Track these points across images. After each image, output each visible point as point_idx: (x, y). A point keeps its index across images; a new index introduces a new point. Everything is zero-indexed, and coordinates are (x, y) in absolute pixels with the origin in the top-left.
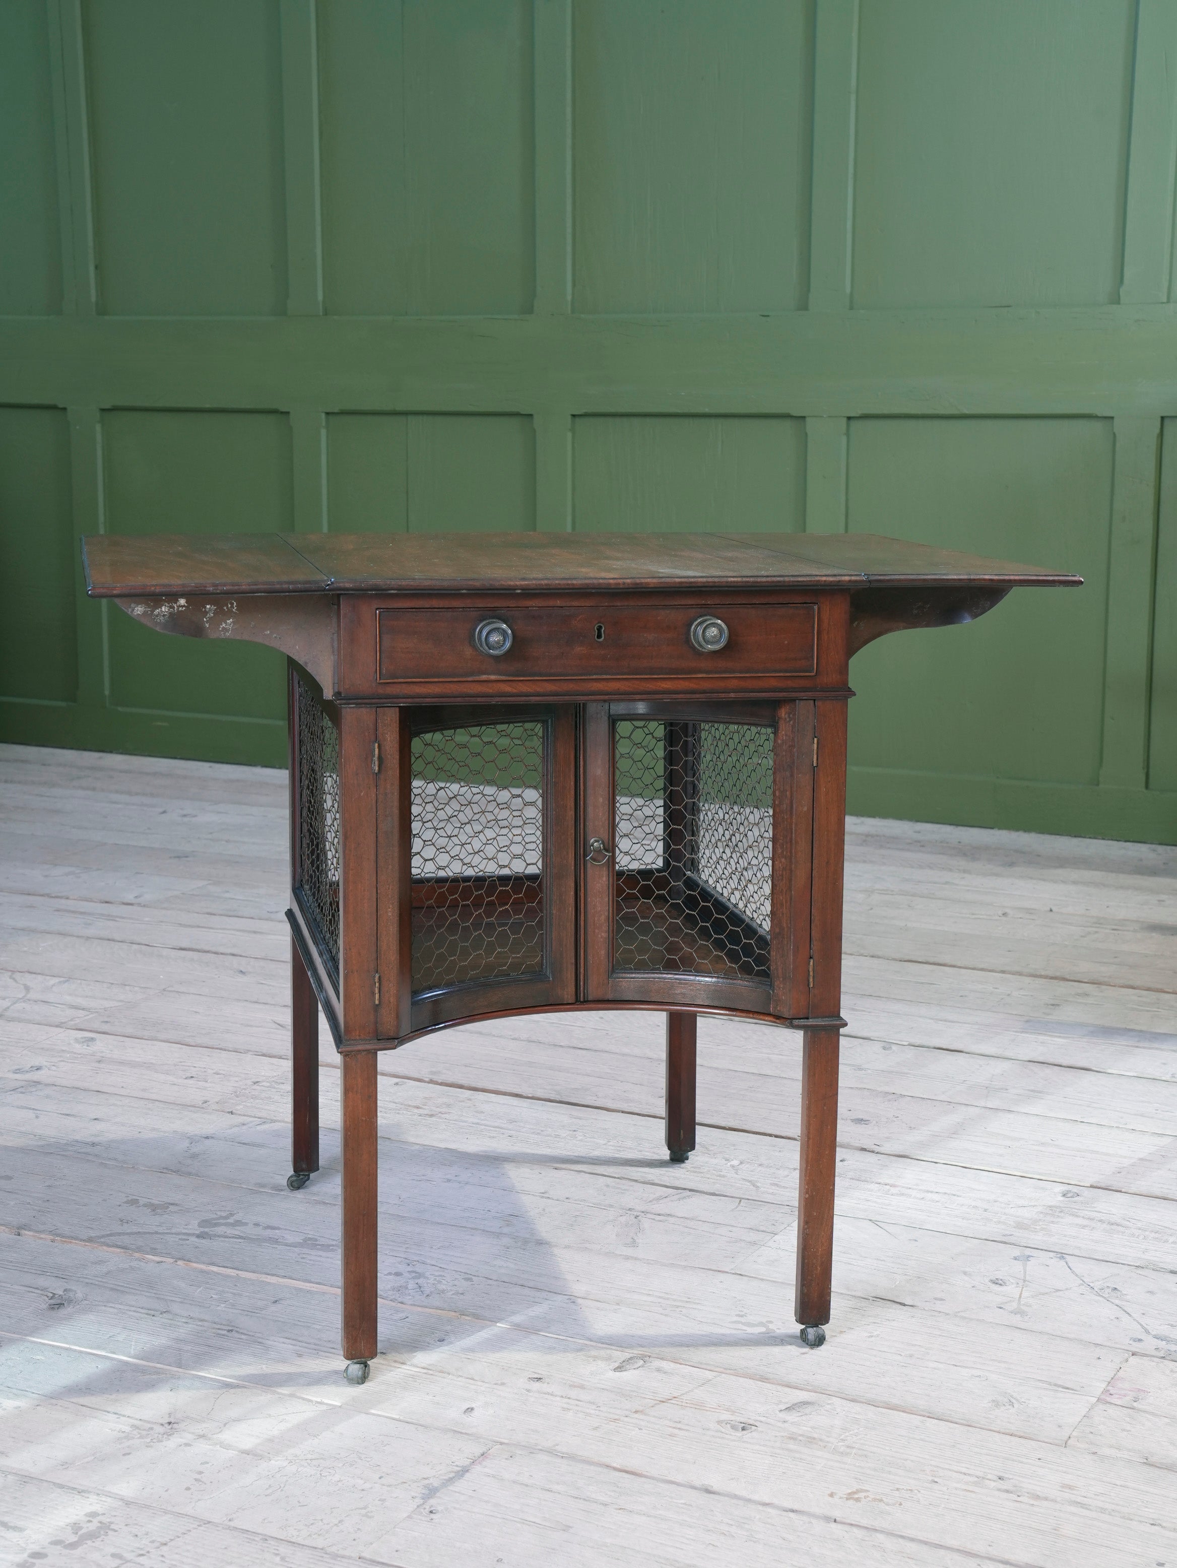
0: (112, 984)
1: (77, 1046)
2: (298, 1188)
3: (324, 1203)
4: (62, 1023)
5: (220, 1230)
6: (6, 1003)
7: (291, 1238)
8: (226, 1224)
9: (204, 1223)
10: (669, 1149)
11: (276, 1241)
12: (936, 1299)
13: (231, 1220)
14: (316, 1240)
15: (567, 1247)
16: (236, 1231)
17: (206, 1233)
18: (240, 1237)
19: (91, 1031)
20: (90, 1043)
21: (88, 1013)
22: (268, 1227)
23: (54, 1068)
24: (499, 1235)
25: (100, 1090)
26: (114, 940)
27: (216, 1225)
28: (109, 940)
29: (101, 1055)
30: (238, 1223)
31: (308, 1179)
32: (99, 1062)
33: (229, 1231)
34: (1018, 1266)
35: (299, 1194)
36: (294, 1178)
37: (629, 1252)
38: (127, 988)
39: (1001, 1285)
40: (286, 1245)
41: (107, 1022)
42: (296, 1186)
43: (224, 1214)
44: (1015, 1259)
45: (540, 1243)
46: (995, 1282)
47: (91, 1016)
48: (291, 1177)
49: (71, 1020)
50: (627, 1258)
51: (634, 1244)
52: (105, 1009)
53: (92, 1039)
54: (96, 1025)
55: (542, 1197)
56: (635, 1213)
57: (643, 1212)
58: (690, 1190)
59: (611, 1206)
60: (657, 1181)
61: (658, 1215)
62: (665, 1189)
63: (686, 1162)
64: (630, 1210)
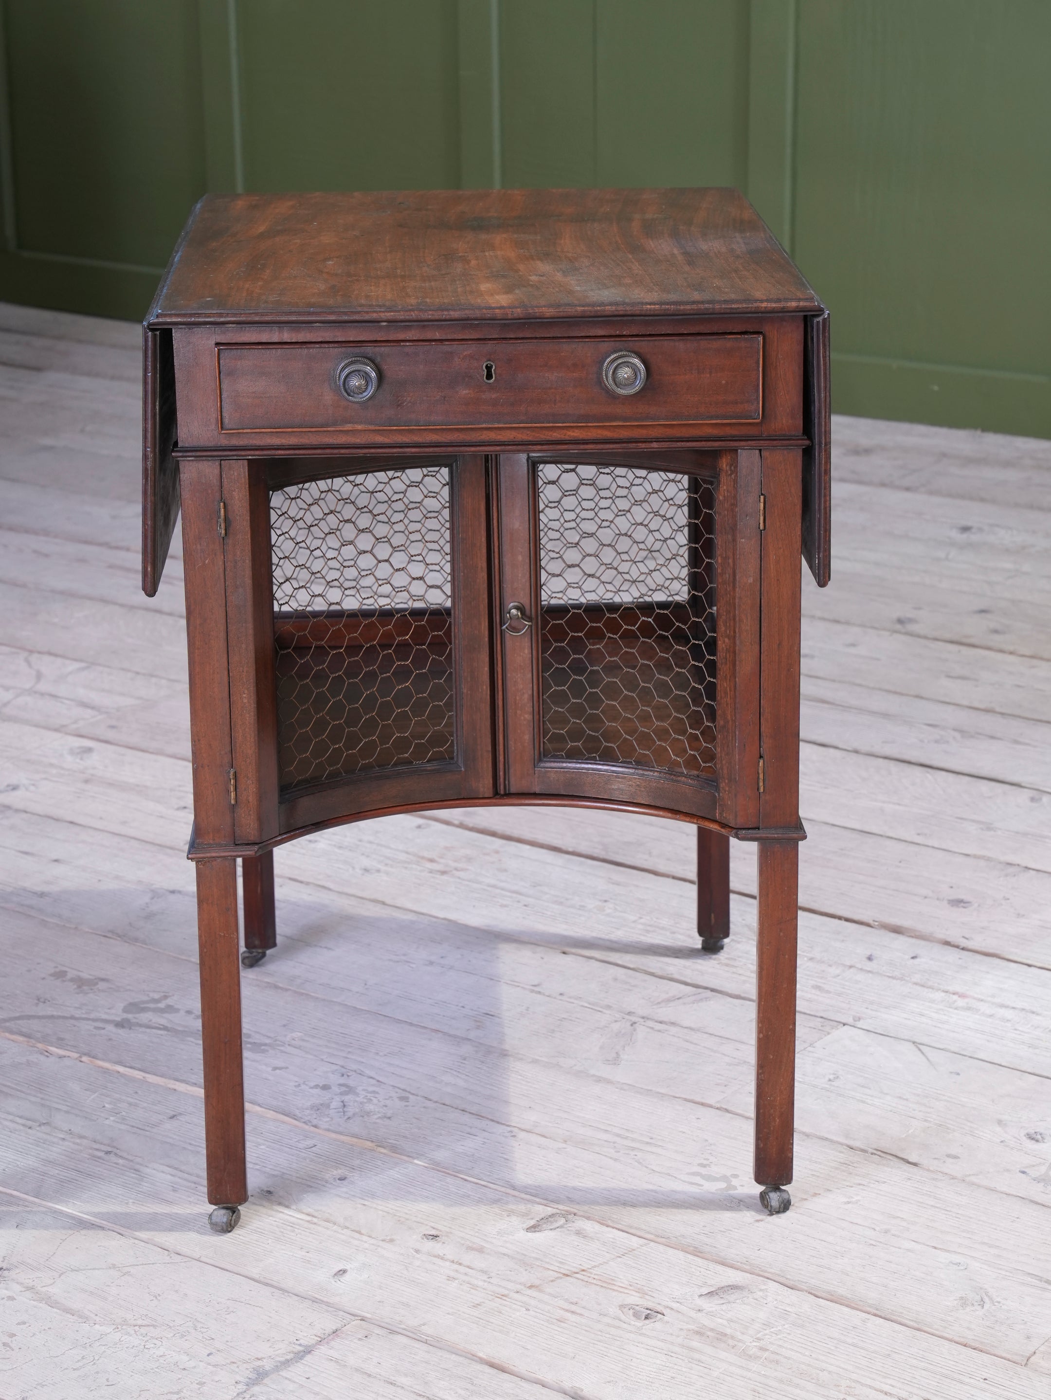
1: (69, 758)
4: (64, 726)
5: (144, 1017)
6: (7, 696)
8: (155, 1010)
9: (130, 1007)
13: (162, 1005)
16: (165, 1020)
17: (129, 1020)
18: (165, 1028)
19: (92, 738)
20: (84, 756)
23: (32, 788)
24: (461, 1041)
25: (75, 821)
27: (144, 1010)
29: (92, 772)
30: (169, 1009)
31: (262, 956)
32: (86, 781)
33: (155, 1019)
35: (251, 974)
37: (605, 1071)
42: (248, 963)
43: (156, 996)
49: (75, 722)
50: (600, 1080)
51: (615, 1061)
53: (89, 750)
55: (532, 991)
56: (634, 1019)
57: (643, 1018)
58: (713, 990)
59: (609, 1007)
60: (676, 976)
61: (661, 1022)
62: (682, 987)
63: (722, 951)
64: (629, 1014)
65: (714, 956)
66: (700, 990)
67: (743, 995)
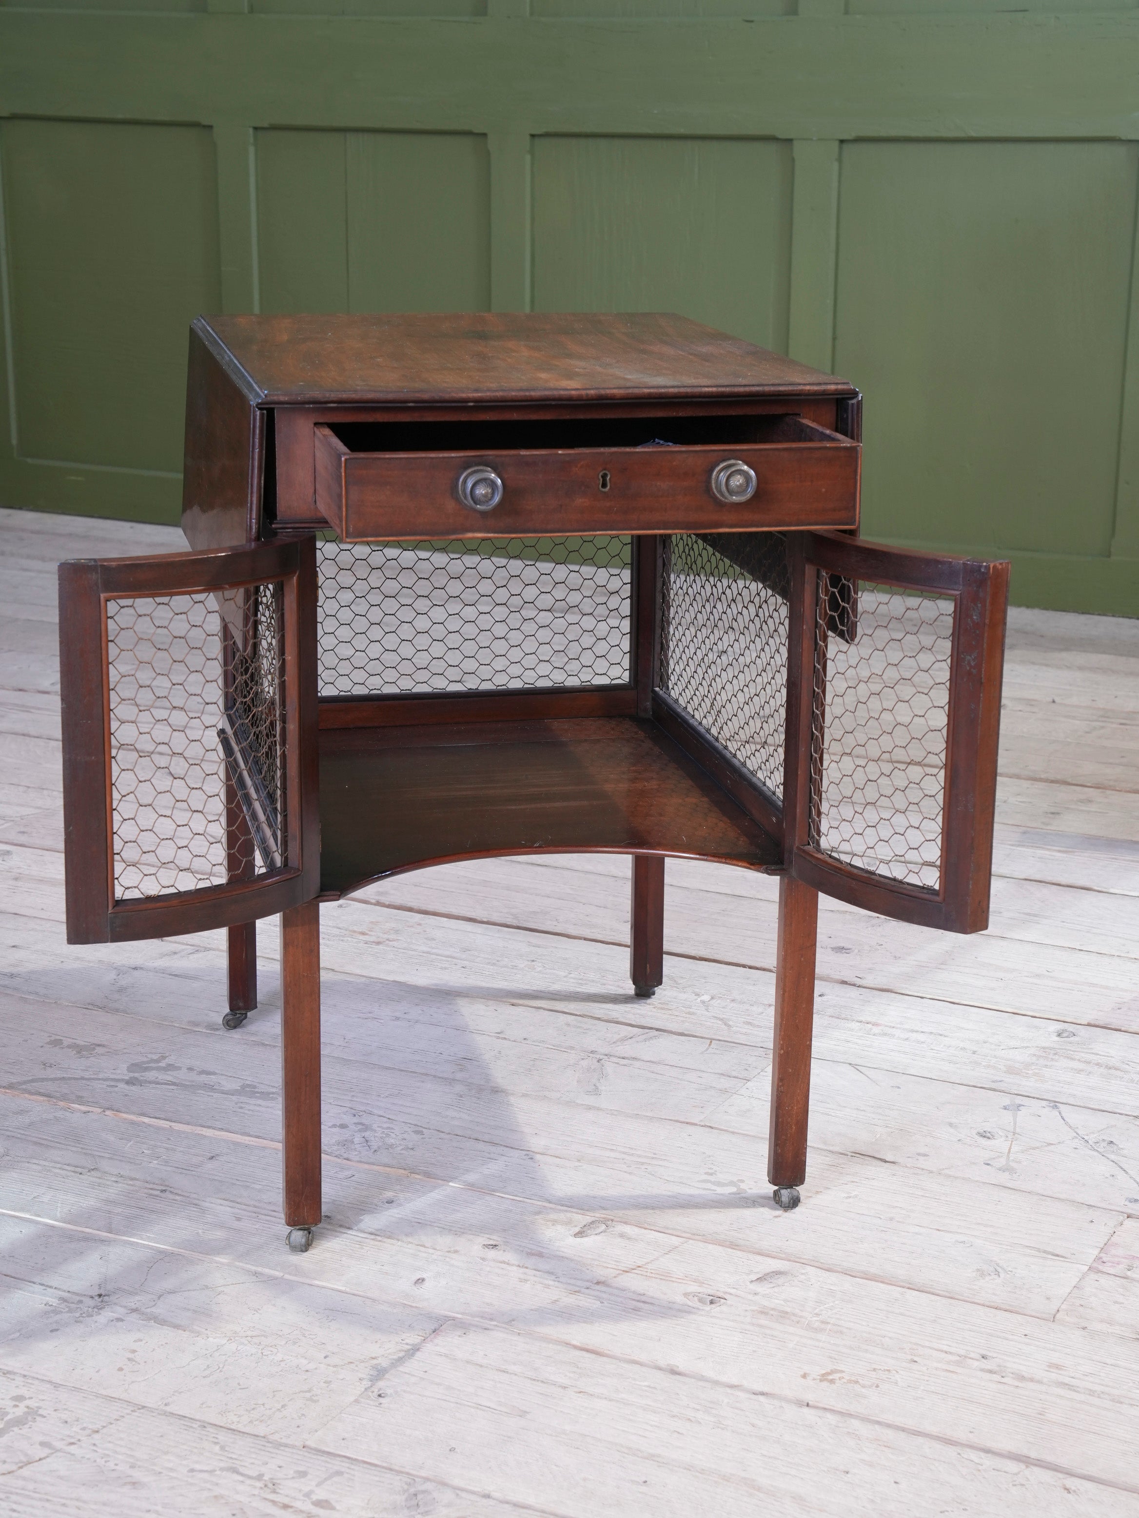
0: (29, 787)
2: (235, 1027)
3: (264, 1045)
5: (151, 1075)
7: (227, 1085)
8: (157, 1069)
9: (134, 1067)
10: (634, 982)
11: (212, 1088)
13: (163, 1064)
14: (255, 1087)
16: (169, 1077)
17: (136, 1079)
18: (173, 1083)
19: (6, 843)
20: (6, 857)
21: (3, 822)
22: (203, 1072)
24: (451, 1081)
25: (18, 912)
26: (29, 736)
27: (147, 1069)
28: (24, 735)
29: (18, 871)
30: (170, 1067)
31: (246, 1017)
32: (16, 879)
33: (161, 1076)
35: (236, 1034)
36: (230, 1017)
37: (591, 1100)
38: (45, 792)
40: (223, 1092)
41: (23, 833)
42: (233, 1024)
43: (155, 1057)
45: (496, 1090)
47: (6, 825)
48: (227, 1015)
50: (589, 1107)
51: (596, 1091)
52: (22, 818)
53: (8, 853)
54: (13, 836)
55: (499, 1038)
56: (598, 1056)
57: (606, 1055)
58: (658, 1030)
59: (572, 1048)
60: (621, 1020)
61: (623, 1058)
62: (629, 1028)
63: (653, 997)
64: (592, 1052)
65: (647, 1003)
66: (647, 1031)
67: (686, 1032)
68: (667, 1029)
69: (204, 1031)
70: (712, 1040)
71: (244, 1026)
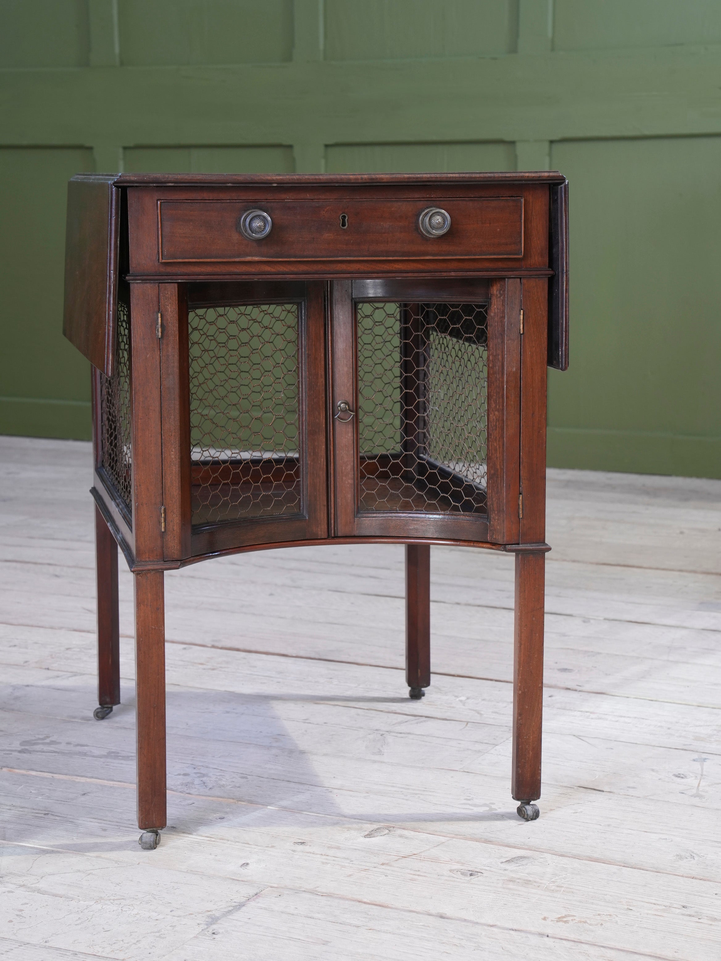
2: (103, 718)
3: (125, 728)
5: (38, 747)
7: (97, 752)
8: (43, 744)
9: (23, 743)
10: (409, 685)
11: (85, 754)
12: (629, 787)
13: (48, 741)
14: (118, 753)
15: (325, 755)
16: (52, 747)
17: (27, 750)
18: (56, 752)
22: (78, 745)
24: (269, 747)
27: (35, 744)
30: (53, 743)
31: (111, 711)
33: (46, 748)
34: (697, 766)
35: (104, 723)
36: (99, 710)
37: (377, 758)
39: (682, 778)
40: (94, 756)
42: (101, 716)
43: (41, 737)
44: (694, 760)
45: (302, 752)
46: (678, 776)
48: (98, 709)
50: (375, 762)
51: (380, 753)
55: (305, 723)
56: (381, 733)
57: (387, 732)
58: (426, 717)
59: (361, 728)
60: (398, 711)
61: (401, 733)
62: (405, 717)
63: (423, 697)
64: (377, 730)
65: (419, 701)
66: (417, 718)
67: (448, 718)
68: (433, 716)
69: (80, 721)
70: (468, 723)
71: (109, 718)
